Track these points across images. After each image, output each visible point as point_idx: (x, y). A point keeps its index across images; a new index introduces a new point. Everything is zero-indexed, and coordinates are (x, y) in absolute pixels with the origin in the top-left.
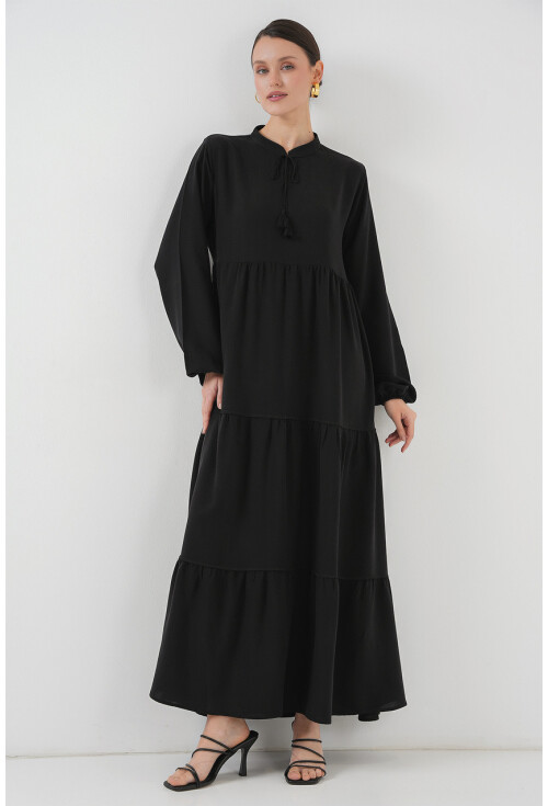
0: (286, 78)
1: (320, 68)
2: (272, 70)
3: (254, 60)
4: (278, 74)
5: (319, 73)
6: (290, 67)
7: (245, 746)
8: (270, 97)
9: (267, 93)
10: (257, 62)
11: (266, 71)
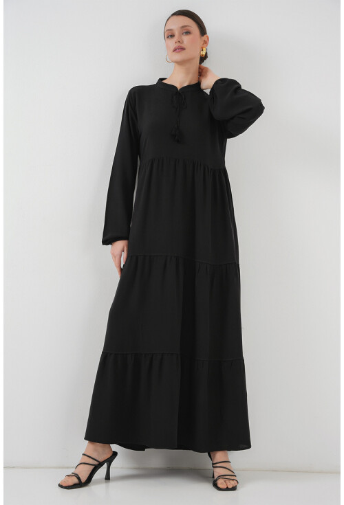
4: (180, 36)
5: (206, 42)
6: (188, 33)
7: (109, 461)
11: (172, 36)
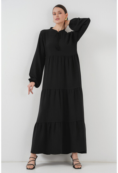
0: (60, 15)
1: (67, 15)
2: (57, 14)
3: (53, 12)
4: (58, 14)
6: (61, 13)
8: (56, 19)
9: (55, 19)
10: (54, 12)
11: (55, 14)
